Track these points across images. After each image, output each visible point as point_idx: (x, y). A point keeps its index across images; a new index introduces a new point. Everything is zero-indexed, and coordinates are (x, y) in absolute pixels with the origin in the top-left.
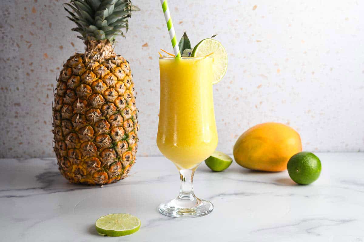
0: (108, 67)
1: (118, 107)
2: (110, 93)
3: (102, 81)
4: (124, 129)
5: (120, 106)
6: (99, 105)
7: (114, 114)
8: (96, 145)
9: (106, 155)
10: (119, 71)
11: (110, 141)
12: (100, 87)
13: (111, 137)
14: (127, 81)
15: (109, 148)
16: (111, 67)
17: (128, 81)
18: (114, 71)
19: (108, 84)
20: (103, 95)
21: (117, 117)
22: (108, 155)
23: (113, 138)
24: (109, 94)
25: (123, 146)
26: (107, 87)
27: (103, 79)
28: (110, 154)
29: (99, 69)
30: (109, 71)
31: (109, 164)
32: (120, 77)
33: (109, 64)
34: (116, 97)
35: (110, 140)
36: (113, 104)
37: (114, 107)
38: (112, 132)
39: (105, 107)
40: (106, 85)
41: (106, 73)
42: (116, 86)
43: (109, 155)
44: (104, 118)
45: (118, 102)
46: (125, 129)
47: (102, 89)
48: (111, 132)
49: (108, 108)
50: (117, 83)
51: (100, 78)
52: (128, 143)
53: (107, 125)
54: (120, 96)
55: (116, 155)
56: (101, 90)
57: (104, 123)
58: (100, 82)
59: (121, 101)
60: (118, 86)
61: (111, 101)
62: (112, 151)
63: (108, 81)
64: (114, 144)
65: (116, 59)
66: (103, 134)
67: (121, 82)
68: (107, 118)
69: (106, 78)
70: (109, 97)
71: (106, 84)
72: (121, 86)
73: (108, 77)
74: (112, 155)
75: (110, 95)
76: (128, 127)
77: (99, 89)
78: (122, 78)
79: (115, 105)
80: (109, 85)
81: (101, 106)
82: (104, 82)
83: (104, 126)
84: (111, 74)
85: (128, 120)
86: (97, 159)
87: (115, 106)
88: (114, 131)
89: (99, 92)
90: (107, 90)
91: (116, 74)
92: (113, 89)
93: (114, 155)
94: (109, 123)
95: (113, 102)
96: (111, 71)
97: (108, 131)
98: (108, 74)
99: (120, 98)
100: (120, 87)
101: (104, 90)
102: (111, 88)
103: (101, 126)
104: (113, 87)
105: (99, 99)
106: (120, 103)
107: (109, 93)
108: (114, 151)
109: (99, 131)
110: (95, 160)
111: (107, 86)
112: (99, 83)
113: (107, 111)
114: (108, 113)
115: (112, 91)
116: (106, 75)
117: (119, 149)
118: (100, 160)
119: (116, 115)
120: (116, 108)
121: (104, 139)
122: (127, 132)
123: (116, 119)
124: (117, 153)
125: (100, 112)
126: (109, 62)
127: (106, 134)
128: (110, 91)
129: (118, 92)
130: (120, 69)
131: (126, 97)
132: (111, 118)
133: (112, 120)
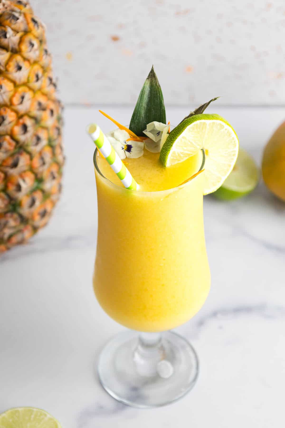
1: (17, 142)
4: (33, 172)
5: (22, 138)
7: (12, 155)
10: (16, 69)
11: (6, 202)
13: (8, 195)
14: (35, 79)
15: (5, 213)
17: (37, 76)
18: (7, 70)
21: (18, 159)
22: (2, 224)
23: (11, 195)
25: (33, 202)
31: (6, 237)
32: (20, 79)
34: (14, 122)
35: (6, 199)
36: (8, 138)
37: (10, 144)
38: (10, 185)
42: (11, 100)
43: (6, 224)
45: (18, 130)
46: (36, 171)
48: (6, 186)
50: (13, 96)
52: (43, 191)
54: (20, 117)
55: (19, 220)
59: (25, 128)
60: (16, 101)
61: (2, 133)
62: (12, 217)
64: (13, 205)
65: (8, 36)
67: (21, 89)
72: (23, 98)
74: (12, 223)
76: (41, 166)
78: (24, 79)
79: (12, 137)
85: (40, 153)
87: (11, 141)
88: (12, 184)
91: (10, 76)
92: (5, 110)
93: (15, 220)
94: (2, 172)
95: (7, 134)
99: (21, 121)
100: (21, 100)
102: (2, 109)
104: (5, 105)
106: (22, 132)
108: (15, 215)
115: (4, 114)
117: (25, 211)
119: (16, 156)
120: (14, 143)
122: (39, 176)
123: (15, 165)
124: (21, 216)
129: (16, 112)
130: (18, 58)
131: (35, 112)
132: (5, 164)
133: (7, 166)
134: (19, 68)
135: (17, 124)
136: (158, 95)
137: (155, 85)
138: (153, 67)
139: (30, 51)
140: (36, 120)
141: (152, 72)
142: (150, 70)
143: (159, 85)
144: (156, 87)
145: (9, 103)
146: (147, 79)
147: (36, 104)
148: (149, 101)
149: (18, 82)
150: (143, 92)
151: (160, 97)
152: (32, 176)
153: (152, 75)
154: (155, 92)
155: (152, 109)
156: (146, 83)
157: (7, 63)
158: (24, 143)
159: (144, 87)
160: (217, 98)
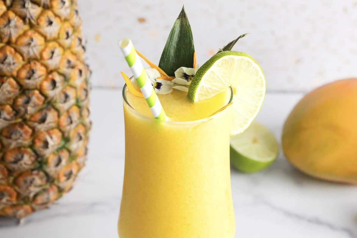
0: (23, 18)
1: (46, 97)
2: (31, 72)
3: (13, 50)
4: (60, 130)
5: (50, 93)
6: (9, 99)
7: (41, 110)
8: (6, 167)
9: (25, 182)
10: (47, 24)
11: (33, 159)
12: (9, 64)
13: (35, 151)
14: (65, 36)
15: (33, 170)
16: (32, 17)
17: (67, 34)
18: (38, 24)
19: (25, 55)
20: (16, 79)
21: (46, 115)
22: (29, 181)
23: (38, 152)
24: (28, 75)
25: (60, 161)
26: (23, 63)
27: (14, 45)
28: (33, 179)
29: (5, 26)
30: (26, 27)
31: (32, 195)
32: (51, 35)
33: (27, 9)
34: (43, 77)
35: (33, 156)
36: (37, 92)
37: (38, 98)
38: (37, 141)
39: (21, 101)
40: (21, 58)
41: (21, 32)
42: (41, 55)
43: (31, 182)
44: (20, 120)
45: (47, 85)
46: (63, 129)
47: (12, 67)
48: (33, 142)
49: (27, 102)
50: (44, 50)
51: (9, 43)
52: (69, 151)
53: (26, 132)
54: (50, 72)
55: (45, 179)
56: (12, 69)
57: (19, 129)
58: (8, 53)
59: (54, 84)
60: (46, 55)
61: (31, 87)
62: (38, 174)
63: (24, 50)
64: (40, 162)
66: (19, 149)
67: (51, 45)
68: (25, 120)
69: (21, 44)
70: (27, 81)
71: (22, 55)
72: (53, 53)
73: (25, 40)
74: (38, 181)
75: (29, 78)
76: (68, 125)
77: (6, 68)
78: (55, 35)
79: (41, 93)
80: (28, 57)
81: (12, 101)
82: (16, 50)
83: (21, 135)
84: (30, 33)
85: (68, 111)
86: (8, 188)
87: (40, 96)
88: (39, 140)
89: (8, 74)
90: (23, 67)
91: (42, 30)
92: (35, 64)
93: (41, 178)
94: (30, 127)
95: (36, 89)
96: (31, 26)
97: (27, 142)
98: (25, 34)
99: (50, 76)
100: (51, 55)
101: (17, 69)
102: (32, 63)
103: (14, 137)
104: (36, 59)
105: (9, 88)
106: (51, 87)
107: (28, 72)
108: (42, 173)
109: (10, 144)
110: (5, 190)
111: (23, 59)
112: (6, 58)
113: (23, 107)
114: (26, 111)
115: (34, 68)
116: (20, 37)
117: (51, 169)
118: (15, 190)
119: (44, 111)
120: (43, 98)
121: (20, 156)
122: (66, 135)
123: (43, 120)
124: (47, 174)
125: (11, 109)
126: (26, 5)
127: (24, 147)
128: (30, 67)
129: (46, 66)
130: (50, 13)
131: (64, 69)
132: (33, 119)
133: (35, 122)
134: (51, 23)
135: (46, 79)
136: (188, 34)
137: (185, 25)
138: (183, 7)
139: (62, 8)
140: (66, 78)
141: (183, 12)
142: (181, 10)
143: (189, 25)
144: (186, 27)
145: (39, 57)
146: (178, 18)
147: (65, 61)
148: (179, 40)
149: (49, 37)
150: (173, 31)
151: (189, 37)
152: (60, 134)
153: (183, 15)
154: (185, 32)
155: (182, 49)
156: (177, 23)
157: (39, 18)
158: (53, 98)
159: (174, 27)
160: (246, 35)
